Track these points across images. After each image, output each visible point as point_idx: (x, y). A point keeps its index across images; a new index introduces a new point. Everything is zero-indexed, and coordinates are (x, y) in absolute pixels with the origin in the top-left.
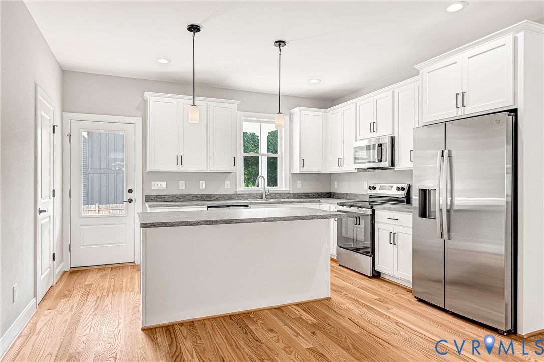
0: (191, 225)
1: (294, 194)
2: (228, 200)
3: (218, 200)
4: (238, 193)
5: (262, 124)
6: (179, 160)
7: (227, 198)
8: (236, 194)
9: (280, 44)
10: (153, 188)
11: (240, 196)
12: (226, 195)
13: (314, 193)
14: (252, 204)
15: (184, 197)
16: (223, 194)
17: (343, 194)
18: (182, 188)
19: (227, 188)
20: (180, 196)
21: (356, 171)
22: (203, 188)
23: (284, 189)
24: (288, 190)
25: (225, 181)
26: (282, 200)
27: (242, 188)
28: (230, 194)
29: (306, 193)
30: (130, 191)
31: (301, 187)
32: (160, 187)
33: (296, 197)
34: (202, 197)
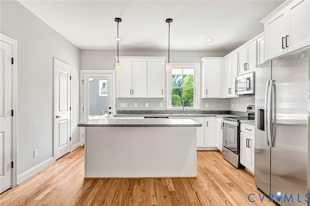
0: (102, 126)
1: (203, 111)
2: (161, 114)
3: (155, 113)
4: (167, 110)
5: (183, 69)
6: (132, 92)
7: (161, 112)
8: (166, 111)
9: (169, 21)
10: (121, 107)
11: (168, 112)
12: (160, 111)
13: (217, 111)
14: (170, 116)
15: (137, 112)
16: (159, 111)
17: (236, 112)
18: (136, 107)
19: (161, 107)
20: (135, 111)
21: (238, 97)
22: (147, 107)
23: (197, 108)
24: (199, 108)
25: (160, 103)
26: (196, 115)
27: (170, 107)
28: (163, 111)
29: (212, 111)
30: (110, 108)
31: (208, 107)
32: (124, 106)
33: (204, 113)
34: (146, 112)
